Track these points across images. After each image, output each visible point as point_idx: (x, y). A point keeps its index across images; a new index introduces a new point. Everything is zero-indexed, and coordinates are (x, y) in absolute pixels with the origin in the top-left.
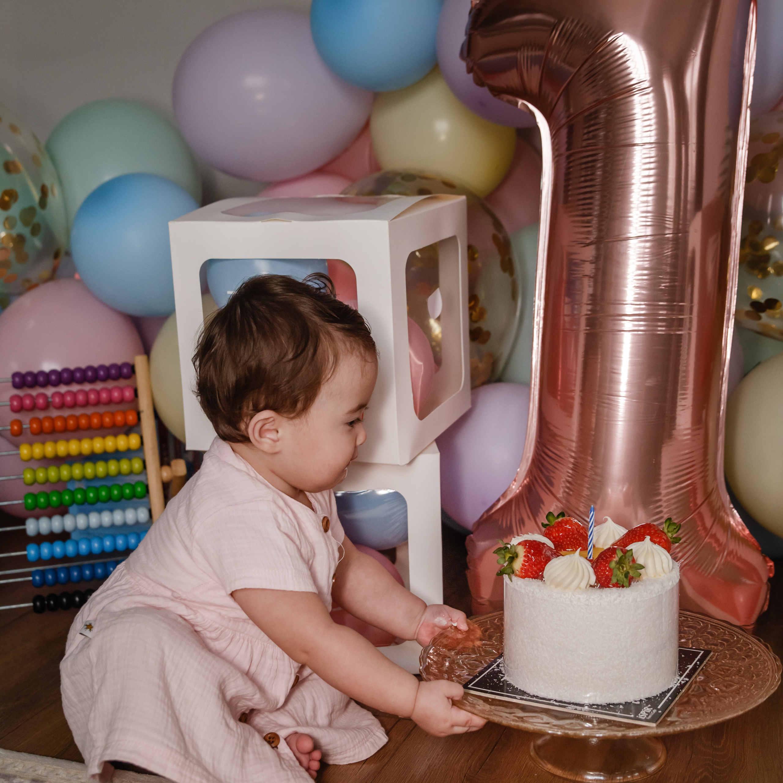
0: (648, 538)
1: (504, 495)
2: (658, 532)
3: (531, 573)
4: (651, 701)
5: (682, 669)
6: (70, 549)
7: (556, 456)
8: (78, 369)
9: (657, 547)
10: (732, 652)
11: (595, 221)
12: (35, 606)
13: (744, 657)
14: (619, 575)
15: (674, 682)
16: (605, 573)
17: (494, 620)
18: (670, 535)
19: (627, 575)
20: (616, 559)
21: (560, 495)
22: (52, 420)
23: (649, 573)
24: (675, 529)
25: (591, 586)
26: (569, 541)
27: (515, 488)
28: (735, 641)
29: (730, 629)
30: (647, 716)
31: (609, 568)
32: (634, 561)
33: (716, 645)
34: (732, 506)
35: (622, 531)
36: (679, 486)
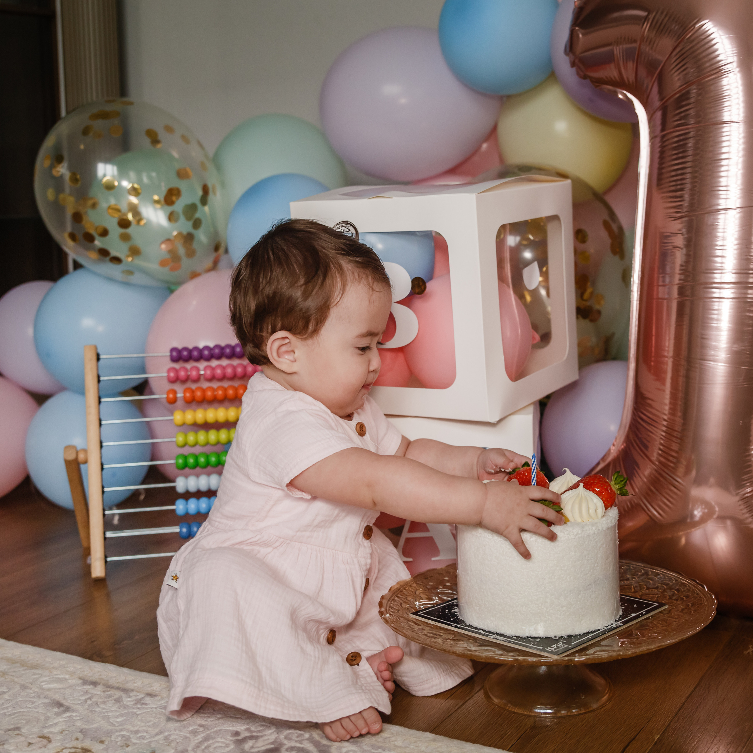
1: (603, 459)
7: (651, 421)
11: (687, 197)
21: (654, 458)
22: (204, 391)
27: (614, 451)
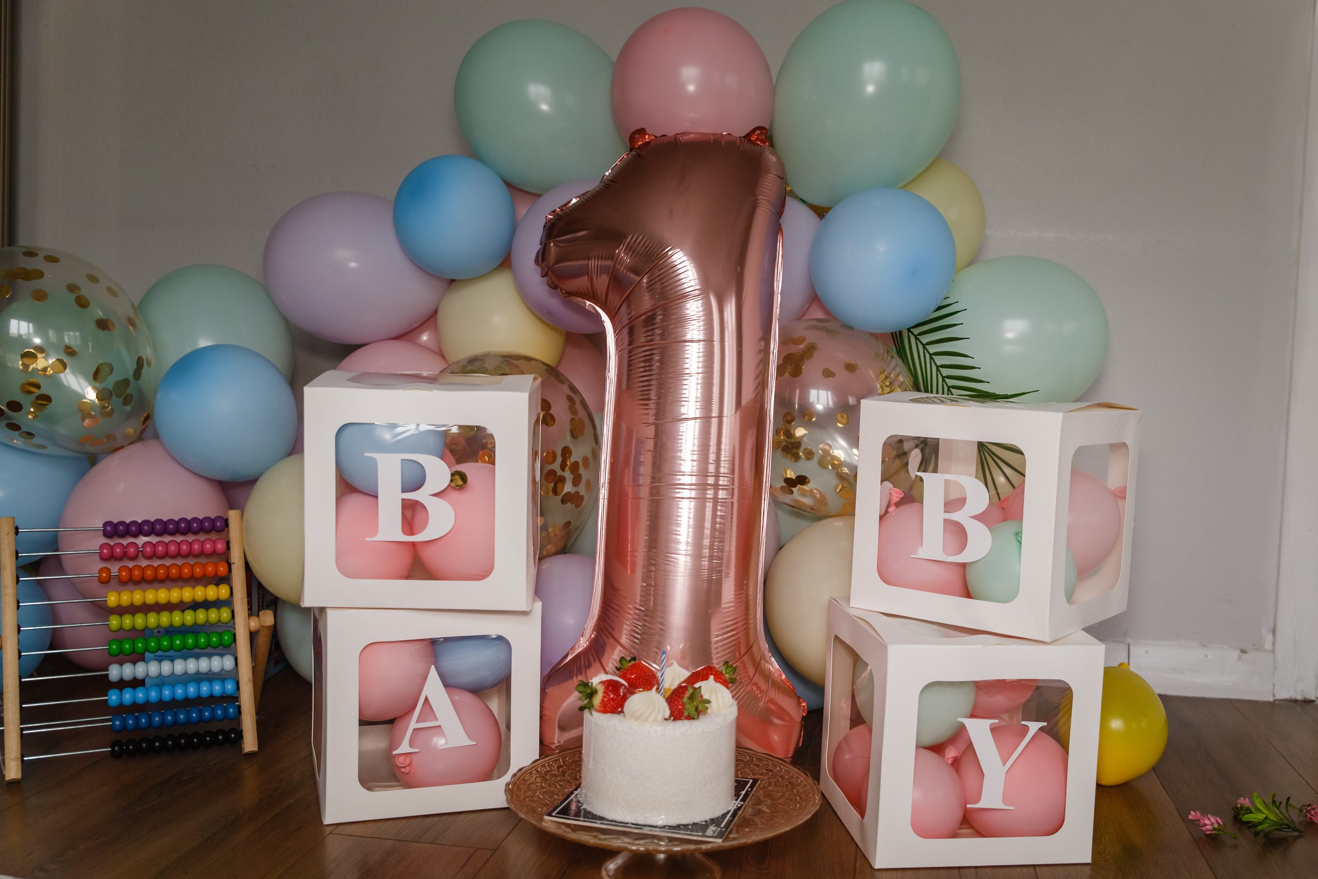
0: (712, 677)
1: (572, 651)
2: (718, 673)
3: (609, 707)
4: (715, 821)
5: (737, 795)
6: (140, 695)
8: (171, 521)
9: (719, 685)
10: (776, 780)
11: (653, 405)
12: (113, 751)
13: (787, 783)
14: (690, 709)
15: (732, 805)
16: (678, 708)
17: (566, 758)
18: (727, 676)
19: (697, 708)
20: (687, 695)
21: (626, 644)
22: (143, 569)
23: (713, 708)
24: (732, 670)
25: (666, 719)
26: (641, 682)
27: (583, 643)
28: (778, 771)
29: (773, 761)
30: (714, 833)
31: (682, 703)
32: (702, 696)
33: (762, 774)
34: (770, 654)
35: (686, 674)
36: (726, 636)
